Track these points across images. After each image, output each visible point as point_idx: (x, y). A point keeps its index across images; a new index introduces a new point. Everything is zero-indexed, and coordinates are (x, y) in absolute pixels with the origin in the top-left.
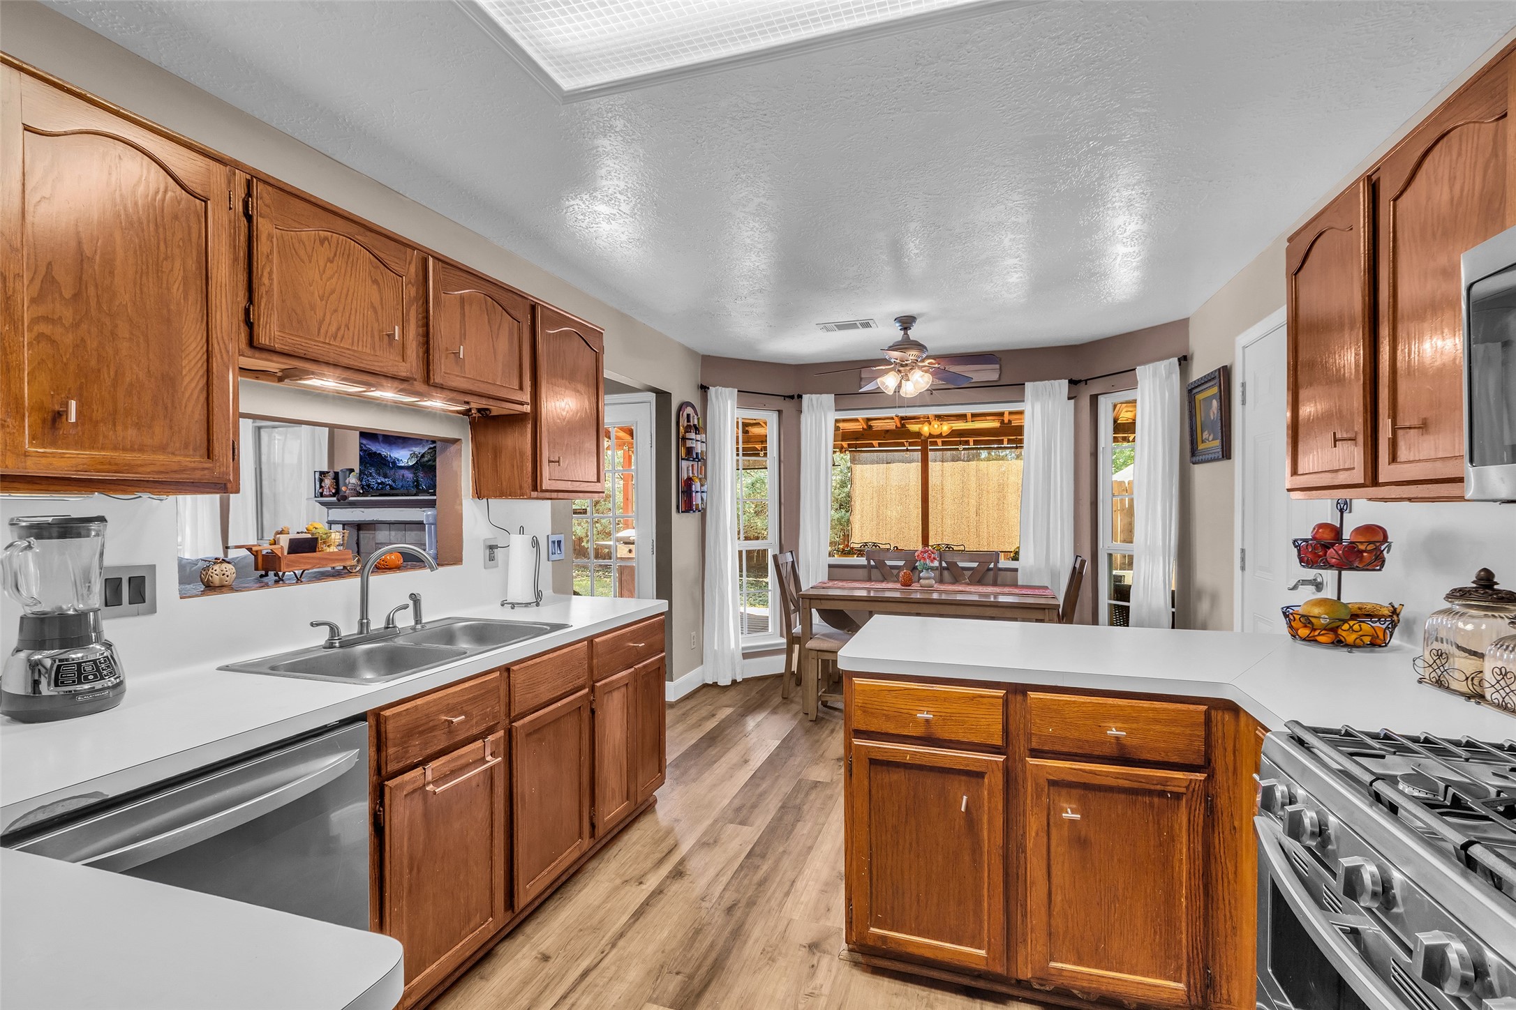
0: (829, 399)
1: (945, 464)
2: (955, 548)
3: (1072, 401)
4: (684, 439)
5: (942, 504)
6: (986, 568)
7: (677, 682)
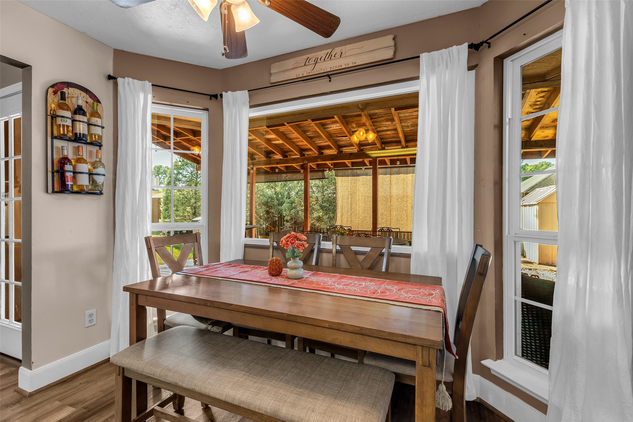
0: (243, 95)
1: (392, 176)
2: (393, 230)
3: (473, 72)
4: (54, 117)
5: (390, 202)
6: (378, 254)
7: (36, 371)
